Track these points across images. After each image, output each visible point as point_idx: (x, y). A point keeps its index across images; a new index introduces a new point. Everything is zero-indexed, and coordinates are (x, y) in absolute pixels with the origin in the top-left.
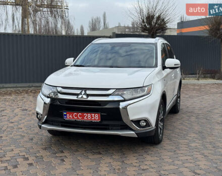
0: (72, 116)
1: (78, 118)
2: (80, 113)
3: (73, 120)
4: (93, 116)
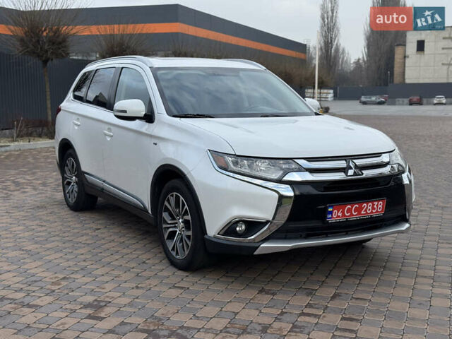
0: (343, 212)
1: (352, 215)
2: (356, 204)
3: (343, 219)
4: (375, 206)
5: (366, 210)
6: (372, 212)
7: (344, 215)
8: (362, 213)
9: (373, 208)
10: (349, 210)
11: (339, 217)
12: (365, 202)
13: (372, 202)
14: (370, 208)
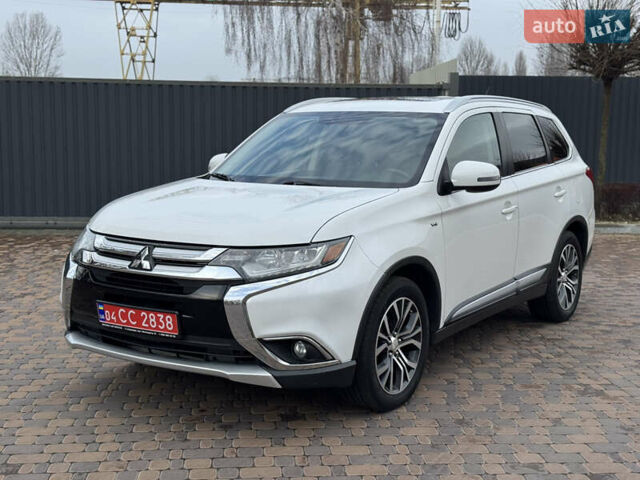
0: (116, 315)
1: (128, 322)
2: (132, 308)
3: (118, 326)
4: (161, 320)
5: (147, 322)
6: (157, 328)
7: (118, 321)
8: (143, 325)
9: (159, 323)
10: (124, 316)
11: (112, 320)
12: (144, 310)
13: (156, 313)
14: (154, 320)
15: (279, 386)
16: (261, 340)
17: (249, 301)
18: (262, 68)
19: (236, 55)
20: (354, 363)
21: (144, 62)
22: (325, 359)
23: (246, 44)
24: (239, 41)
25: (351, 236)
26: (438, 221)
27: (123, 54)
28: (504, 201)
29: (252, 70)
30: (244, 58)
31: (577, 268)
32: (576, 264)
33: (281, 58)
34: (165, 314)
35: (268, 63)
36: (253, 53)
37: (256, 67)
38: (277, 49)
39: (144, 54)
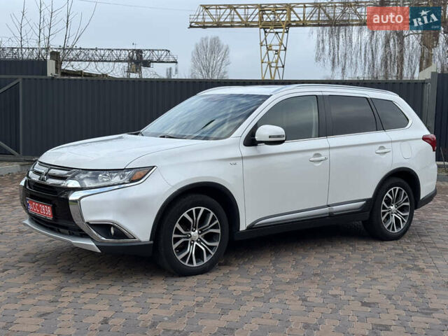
1: (37, 211)
2: (37, 202)
5: (42, 211)
6: (45, 214)
9: (46, 211)
10: (35, 207)
11: (32, 209)
12: (41, 204)
13: (45, 205)
14: (44, 209)
15: (99, 251)
16: (88, 223)
17: (82, 200)
18: (343, 69)
19: (324, 61)
20: (152, 242)
21: (277, 68)
22: (128, 238)
23: (332, 54)
24: (327, 52)
25: (154, 167)
26: (239, 163)
27: (263, 62)
28: (313, 153)
29: (336, 71)
30: (330, 63)
31: (408, 204)
32: (406, 201)
33: (357, 63)
34: (48, 206)
35: (347, 66)
36: (336, 60)
37: (339, 69)
38: (354, 57)
39: (277, 62)
